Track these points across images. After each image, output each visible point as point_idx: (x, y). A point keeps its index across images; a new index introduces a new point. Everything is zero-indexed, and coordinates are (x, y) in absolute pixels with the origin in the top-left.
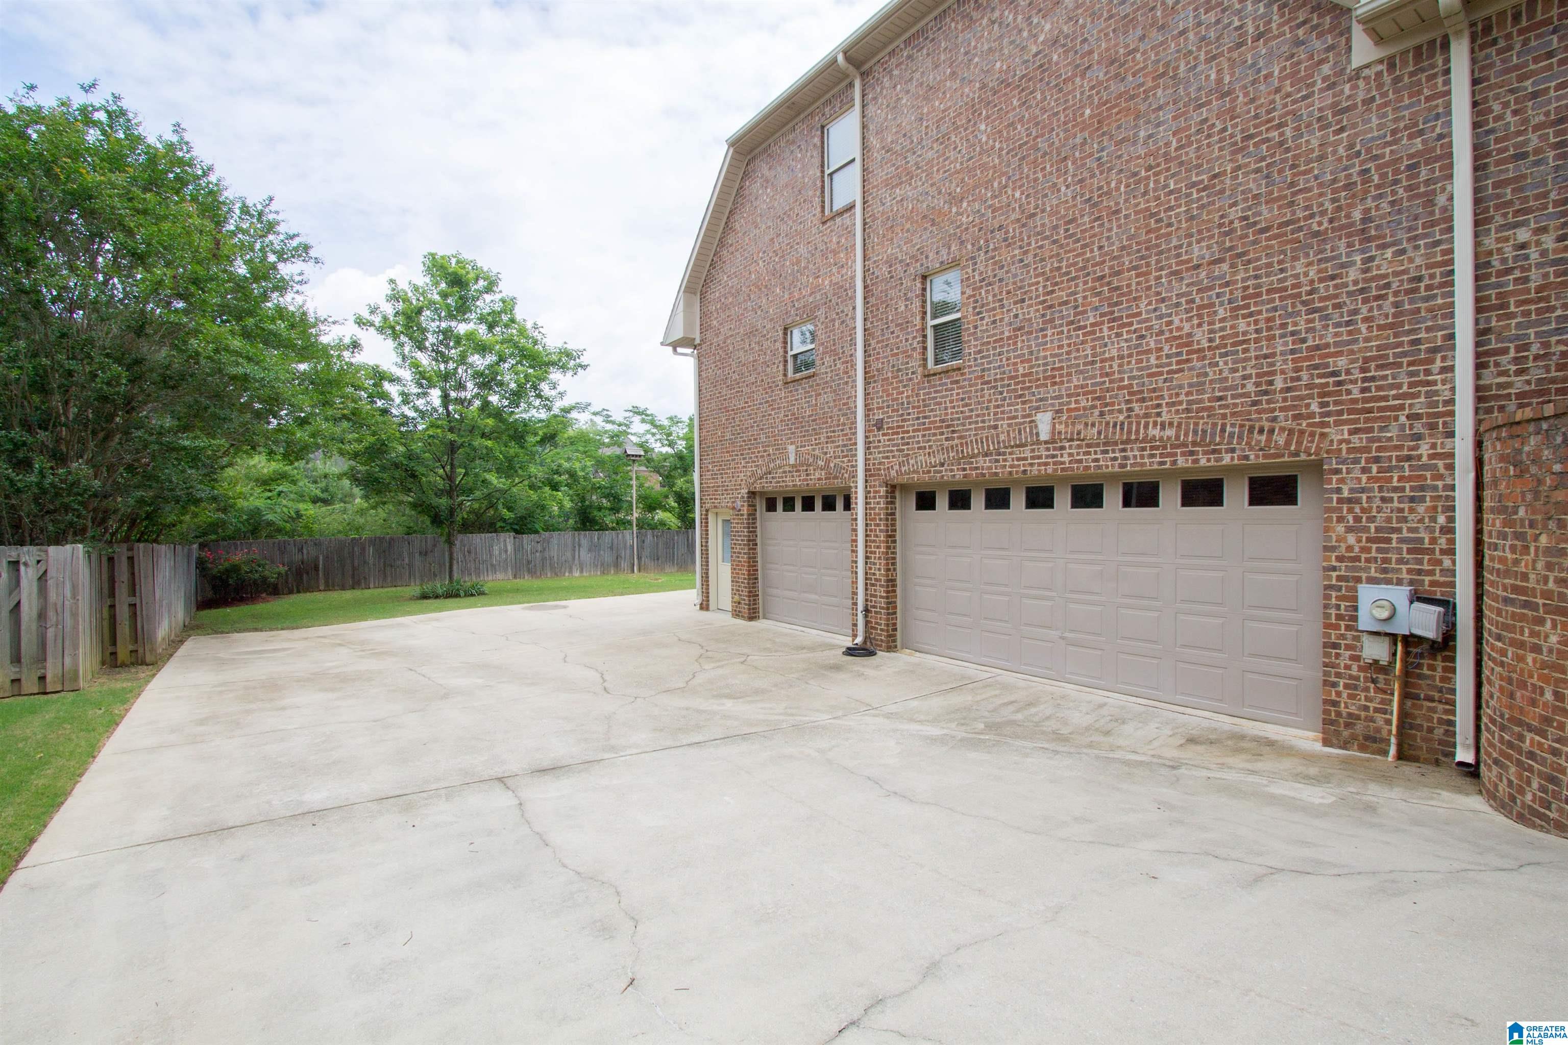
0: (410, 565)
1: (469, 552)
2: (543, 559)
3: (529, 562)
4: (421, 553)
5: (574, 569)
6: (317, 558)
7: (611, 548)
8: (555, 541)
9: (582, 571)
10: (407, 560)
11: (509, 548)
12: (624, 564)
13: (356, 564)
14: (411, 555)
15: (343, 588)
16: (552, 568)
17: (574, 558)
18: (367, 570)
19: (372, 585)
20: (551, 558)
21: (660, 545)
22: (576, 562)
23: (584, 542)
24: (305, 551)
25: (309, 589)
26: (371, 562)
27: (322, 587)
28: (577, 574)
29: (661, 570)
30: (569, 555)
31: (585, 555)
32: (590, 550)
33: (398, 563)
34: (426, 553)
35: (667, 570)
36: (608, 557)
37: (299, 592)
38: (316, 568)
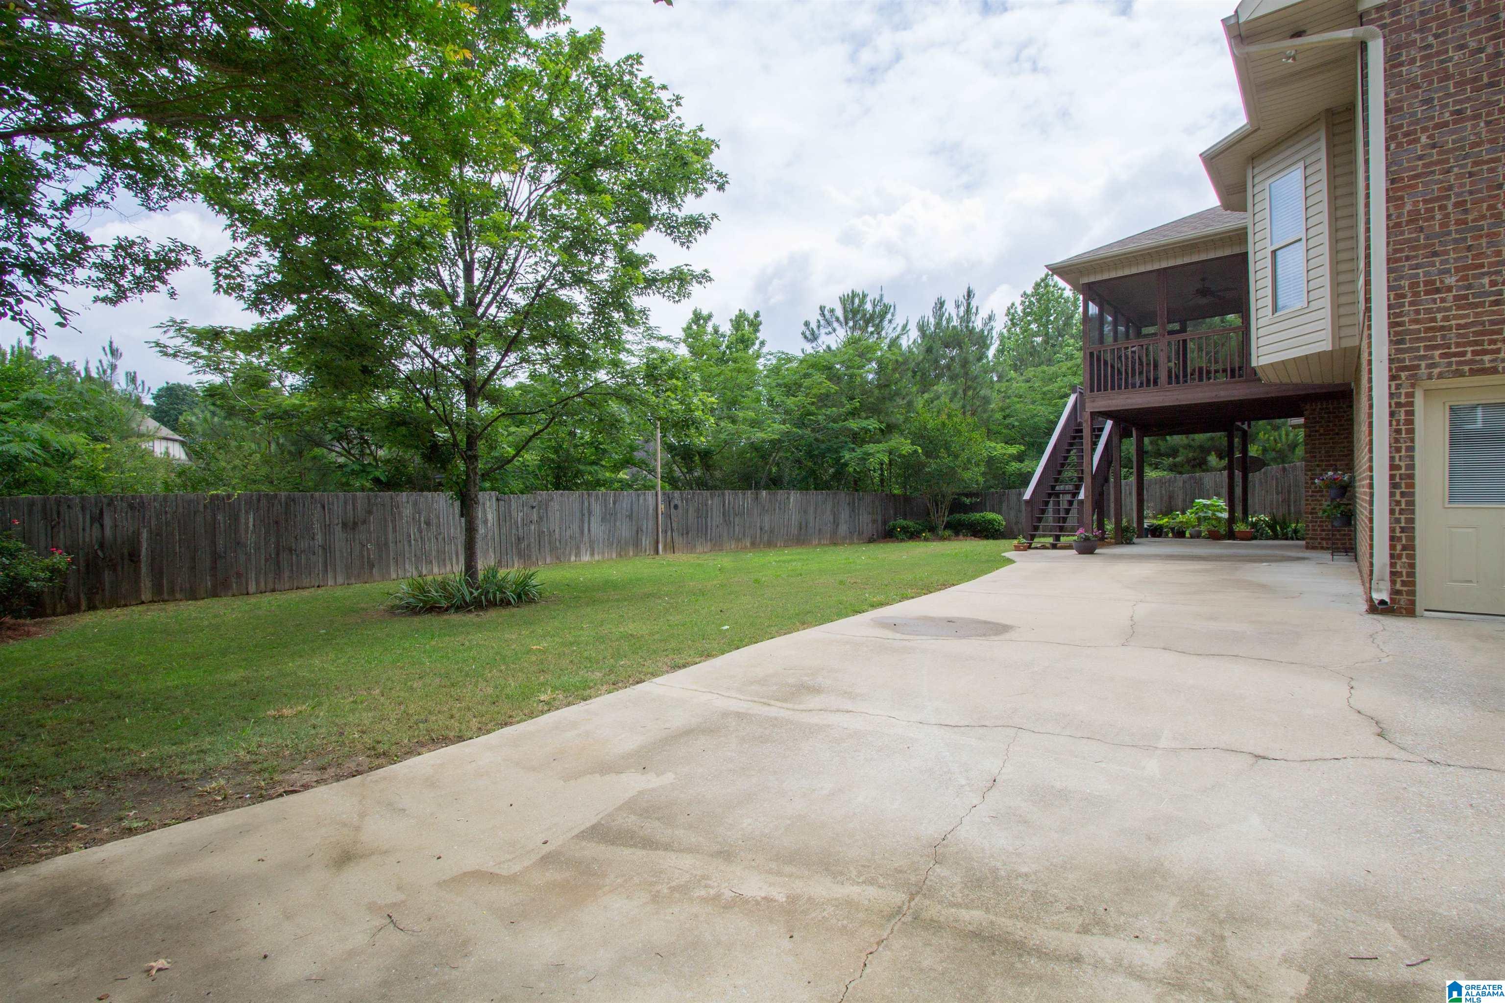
0: (326, 549)
1: (428, 523)
2: (541, 534)
3: (519, 540)
4: (345, 525)
5: (583, 550)
6: (137, 534)
7: (630, 517)
8: (555, 505)
9: (592, 554)
10: (319, 537)
11: (490, 517)
12: (646, 542)
13: (220, 547)
14: (327, 529)
15: (193, 595)
16: (553, 549)
17: (582, 533)
18: (242, 558)
19: (252, 588)
20: (551, 533)
21: (690, 512)
22: (586, 538)
23: (597, 509)
24: (107, 521)
25: (115, 602)
26: (250, 539)
27: (146, 596)
28: (586, 558)
29: (690, 548)
30: (575, 527)
31: (597, 528)
32: (603, 520)
33: (303, 544)
34: (355, 524)
35: (699, 548)
36: (625, 530)
37: (92, 607)
38: (134, 557)
